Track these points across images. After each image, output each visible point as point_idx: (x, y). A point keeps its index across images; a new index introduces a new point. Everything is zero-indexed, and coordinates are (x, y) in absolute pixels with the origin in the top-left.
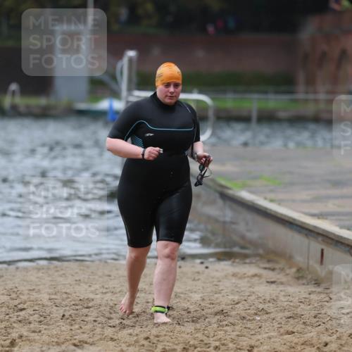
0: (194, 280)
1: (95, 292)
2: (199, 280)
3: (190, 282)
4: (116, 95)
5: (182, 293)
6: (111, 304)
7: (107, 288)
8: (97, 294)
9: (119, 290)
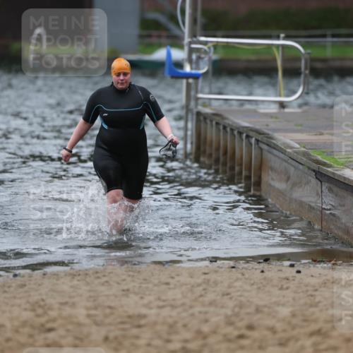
0: (281, 288)
1: (148, 306)
2: (287, 288)
3: (276, 292)
4: (176, 42)
5: (265, 306)
6: (170, 321)
7: (164, 301)
8: (151, 308)
9: (179, 303)
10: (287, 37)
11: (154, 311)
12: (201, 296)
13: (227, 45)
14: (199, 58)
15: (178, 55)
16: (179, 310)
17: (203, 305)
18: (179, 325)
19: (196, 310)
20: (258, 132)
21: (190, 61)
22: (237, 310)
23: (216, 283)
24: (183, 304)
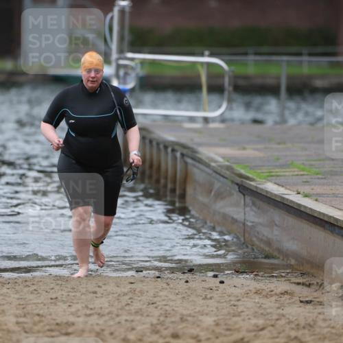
0: (205, 298)
1: (75, 314)
2: (211, 298)
3: (201, 301)
5: (190, 315)
6: (97, 329)
7: (91, 309)
8: (79, 317)
9: (107, 311)
10: (212, 55)
13: (153, 62)
14: (126, 74)
16: (106, 318)
17: (130, 314)
18: (107, 333)
19: (123, 318)
20: (184, 146)
21: (117, 76)
22: (162, 319)
23: (142, 292)
24: (109, 313)
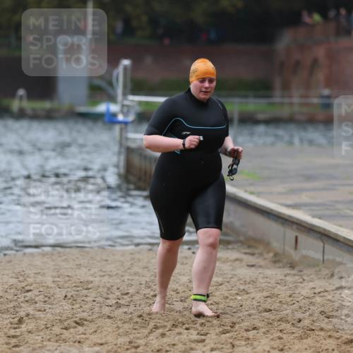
0: (182, 264)
1: (92, 275)
2: (186, 264)
3: (179, 266)
4: (112, 99)
6: (108, 285)
7: (104, 272)
8: (95, 277)
9: (115, 273)
11: (97, 279)
12: (129, 269)
13: (147, 103)
14: (128, 111)
15: (114, 108)
16: (115, 278)
17: (130, 274)
18: (115, 288)
19: (126, 278)
21: (122, 112)
22: (152, 278)
23: (139, 260)
24: (116, 275)
